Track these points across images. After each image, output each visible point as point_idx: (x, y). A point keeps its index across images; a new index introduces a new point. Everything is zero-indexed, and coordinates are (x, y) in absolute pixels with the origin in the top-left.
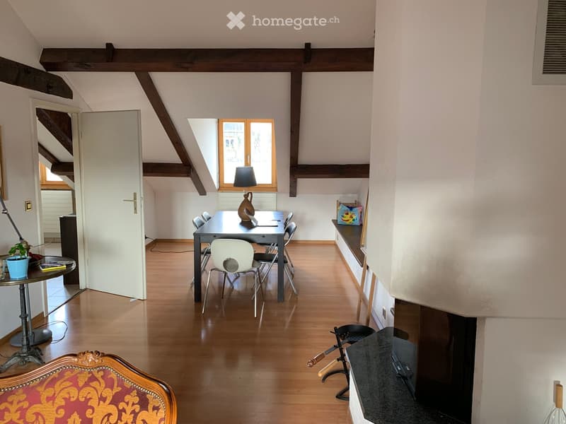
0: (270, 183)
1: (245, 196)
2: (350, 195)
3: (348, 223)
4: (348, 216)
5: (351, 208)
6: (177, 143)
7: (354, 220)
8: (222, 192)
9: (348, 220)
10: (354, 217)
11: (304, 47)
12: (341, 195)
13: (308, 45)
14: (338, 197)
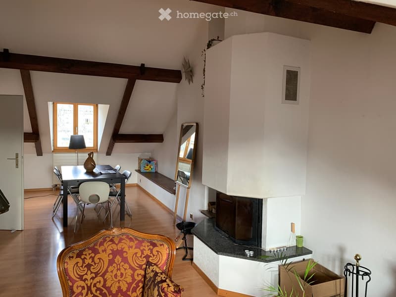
0: (92, 146)
1: (89, 154)
2: (146, 154)
3: (148, 171)
4: (149, 166)
5: (150, 162)
6: (34, 118)
7: (152, 169)
8: (56, 153)
9: (148, 169)
10: (152, 167)
11: (140, 66)
12: (140, 154)
13: (143, 65)
14: (138, 155)
